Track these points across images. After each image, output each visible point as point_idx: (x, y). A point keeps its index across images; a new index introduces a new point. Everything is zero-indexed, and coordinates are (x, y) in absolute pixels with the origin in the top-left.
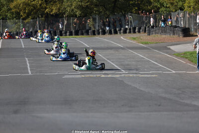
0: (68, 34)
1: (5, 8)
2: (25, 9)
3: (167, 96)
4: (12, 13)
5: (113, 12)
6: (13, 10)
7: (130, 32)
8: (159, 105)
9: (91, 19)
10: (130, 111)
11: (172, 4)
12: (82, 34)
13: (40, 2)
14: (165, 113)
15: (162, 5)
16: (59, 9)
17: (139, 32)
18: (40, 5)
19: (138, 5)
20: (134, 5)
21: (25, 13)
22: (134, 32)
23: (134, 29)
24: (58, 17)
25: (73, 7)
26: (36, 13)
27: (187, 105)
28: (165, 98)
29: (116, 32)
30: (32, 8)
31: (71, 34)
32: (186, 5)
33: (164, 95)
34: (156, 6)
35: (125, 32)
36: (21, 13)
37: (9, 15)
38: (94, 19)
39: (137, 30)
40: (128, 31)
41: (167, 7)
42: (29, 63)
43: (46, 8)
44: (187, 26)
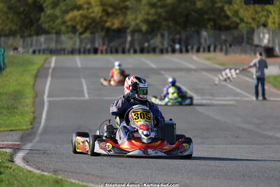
0: (132, 51)
1: (59, 21)
2: (82, 22)
3: (246, 126)
4: (67, 27)
5: (185, 27)
6: (69, 23)
7: (204, 51)
8: (237, 137)
9: (159, 36)
10: (203, 143)
11: (254, 19)
12: (148, 52)
13: (100, 14)
14: (243, 146)
15: (242, 20)
16: (122, 23)
17: (215, 50)
18: (101, 18)
19: (214, 20)
20: (209, 20)
21: (81, 26)
22: (209, 51)
23: (209, 47)
24: (121, 32)
25: (138, 21)
26: (95, 27)
27: (269, 137)
28: (243, 129)
29: (187, 51)
30: (90, 21)
31: (135, 52)
32: (270, 21)
33: (243, 125)
34: (235, 22)
35: (198, 51)
36: (78, 27)
37: (63, 28)
38: (163, 36)
39: (212, 48)
40: (202, 50)
41: (247, 23)
42: (87, 85)
43: (106, 22)
44: (271, 45)
